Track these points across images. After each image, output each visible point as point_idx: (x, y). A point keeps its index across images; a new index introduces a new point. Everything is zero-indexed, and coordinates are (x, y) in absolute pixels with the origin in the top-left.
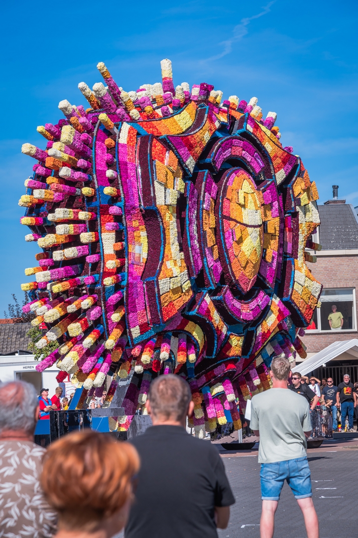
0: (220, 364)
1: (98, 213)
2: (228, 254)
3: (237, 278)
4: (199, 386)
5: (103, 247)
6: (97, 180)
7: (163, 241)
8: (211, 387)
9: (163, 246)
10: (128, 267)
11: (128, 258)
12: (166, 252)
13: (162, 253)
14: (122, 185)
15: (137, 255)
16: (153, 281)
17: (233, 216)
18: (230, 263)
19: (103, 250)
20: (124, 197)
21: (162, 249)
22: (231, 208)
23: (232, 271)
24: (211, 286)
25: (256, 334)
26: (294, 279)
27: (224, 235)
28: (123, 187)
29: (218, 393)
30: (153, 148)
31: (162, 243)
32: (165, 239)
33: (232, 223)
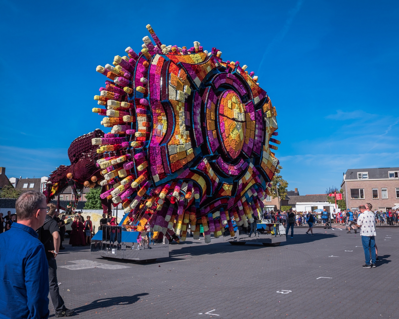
0: (218, 200)
1: (135, 104)
2: (222, 136)
3: (228, 150)
4: (206, 213)
5: (138, 125)
6: (135, 84)
7: (174, 122)
8: (213, 214)
9: (174, 125)
10: (152, 137)
11: (152, 132)
12: (176, 130)
13: (173, 130)
14: (149, 87)
15: (158, 131)
16: (165, 146)
17: (225, 114)
18: (223, 141)
19: (138, 127)
20: (150, 94)
21: (174, 127)
22: (225, 110)
23: (224, 146)
24: (211, 153)
25: (239, 184)
26: (262, 156)
27: (219, 125)
28: (150, 88)
29: (217, 217)
30: (170, 67)
31: (174, 124)
32: (175, 121)
33: (225, 118)
